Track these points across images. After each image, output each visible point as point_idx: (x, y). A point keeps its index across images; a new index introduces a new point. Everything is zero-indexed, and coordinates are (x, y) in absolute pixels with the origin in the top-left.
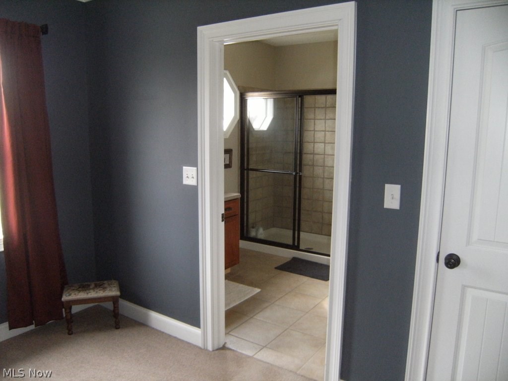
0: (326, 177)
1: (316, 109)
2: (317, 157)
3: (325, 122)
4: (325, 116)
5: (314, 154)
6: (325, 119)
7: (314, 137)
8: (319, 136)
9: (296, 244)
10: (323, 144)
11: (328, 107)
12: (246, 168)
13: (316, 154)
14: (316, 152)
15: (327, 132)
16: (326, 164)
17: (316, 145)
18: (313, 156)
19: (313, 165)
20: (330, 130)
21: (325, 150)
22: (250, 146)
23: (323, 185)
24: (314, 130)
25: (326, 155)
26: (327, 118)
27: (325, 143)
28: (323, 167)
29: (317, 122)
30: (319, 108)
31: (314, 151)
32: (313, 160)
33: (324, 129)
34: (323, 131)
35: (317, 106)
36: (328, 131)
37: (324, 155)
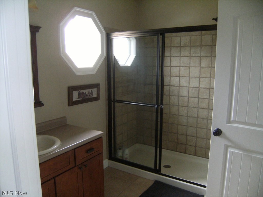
0: (180, 105)
1: (172, 48)
2: (172, 88)
3: (180, 59)
4: (180, 54)
5: (170, 85)
6: (180, 57)
7: (170, 71)
8: (175, 71)
9: (158, 168)
10: (178, 78)
11: (182, 46)
12: (112, 99)
13: (172, 86)
14: (172, 84)
15: (181, 68)
16: (181, 94)
17: (172, 78)
18: (170, 88)
19: (169, 95)
20: (184, 66)
21: (179, 83)
22: (116, 80)
23: (178, 112)
24: (170, 66)
25: (181, 87)
26: (181, 56)
27: (179, 76)
28: (178, 97)
29: (173, 59)
30: (174, 47)
31: (170, 83)
32: (170, 90)
33: (179, 65)
34: (178, 67)
35: (172, 45)
36: (183, 67)
37: (179, 86)
